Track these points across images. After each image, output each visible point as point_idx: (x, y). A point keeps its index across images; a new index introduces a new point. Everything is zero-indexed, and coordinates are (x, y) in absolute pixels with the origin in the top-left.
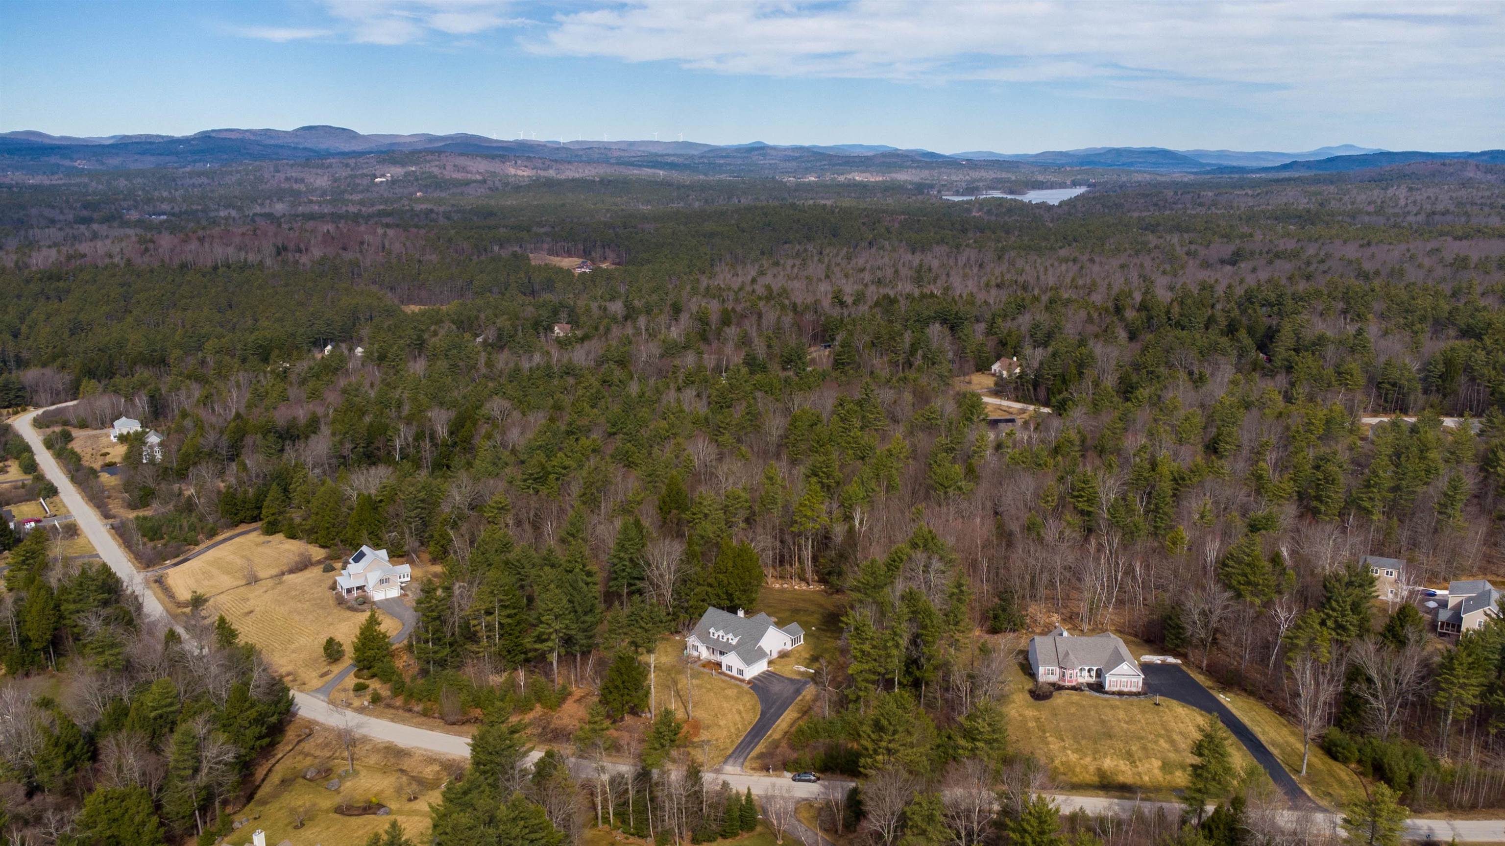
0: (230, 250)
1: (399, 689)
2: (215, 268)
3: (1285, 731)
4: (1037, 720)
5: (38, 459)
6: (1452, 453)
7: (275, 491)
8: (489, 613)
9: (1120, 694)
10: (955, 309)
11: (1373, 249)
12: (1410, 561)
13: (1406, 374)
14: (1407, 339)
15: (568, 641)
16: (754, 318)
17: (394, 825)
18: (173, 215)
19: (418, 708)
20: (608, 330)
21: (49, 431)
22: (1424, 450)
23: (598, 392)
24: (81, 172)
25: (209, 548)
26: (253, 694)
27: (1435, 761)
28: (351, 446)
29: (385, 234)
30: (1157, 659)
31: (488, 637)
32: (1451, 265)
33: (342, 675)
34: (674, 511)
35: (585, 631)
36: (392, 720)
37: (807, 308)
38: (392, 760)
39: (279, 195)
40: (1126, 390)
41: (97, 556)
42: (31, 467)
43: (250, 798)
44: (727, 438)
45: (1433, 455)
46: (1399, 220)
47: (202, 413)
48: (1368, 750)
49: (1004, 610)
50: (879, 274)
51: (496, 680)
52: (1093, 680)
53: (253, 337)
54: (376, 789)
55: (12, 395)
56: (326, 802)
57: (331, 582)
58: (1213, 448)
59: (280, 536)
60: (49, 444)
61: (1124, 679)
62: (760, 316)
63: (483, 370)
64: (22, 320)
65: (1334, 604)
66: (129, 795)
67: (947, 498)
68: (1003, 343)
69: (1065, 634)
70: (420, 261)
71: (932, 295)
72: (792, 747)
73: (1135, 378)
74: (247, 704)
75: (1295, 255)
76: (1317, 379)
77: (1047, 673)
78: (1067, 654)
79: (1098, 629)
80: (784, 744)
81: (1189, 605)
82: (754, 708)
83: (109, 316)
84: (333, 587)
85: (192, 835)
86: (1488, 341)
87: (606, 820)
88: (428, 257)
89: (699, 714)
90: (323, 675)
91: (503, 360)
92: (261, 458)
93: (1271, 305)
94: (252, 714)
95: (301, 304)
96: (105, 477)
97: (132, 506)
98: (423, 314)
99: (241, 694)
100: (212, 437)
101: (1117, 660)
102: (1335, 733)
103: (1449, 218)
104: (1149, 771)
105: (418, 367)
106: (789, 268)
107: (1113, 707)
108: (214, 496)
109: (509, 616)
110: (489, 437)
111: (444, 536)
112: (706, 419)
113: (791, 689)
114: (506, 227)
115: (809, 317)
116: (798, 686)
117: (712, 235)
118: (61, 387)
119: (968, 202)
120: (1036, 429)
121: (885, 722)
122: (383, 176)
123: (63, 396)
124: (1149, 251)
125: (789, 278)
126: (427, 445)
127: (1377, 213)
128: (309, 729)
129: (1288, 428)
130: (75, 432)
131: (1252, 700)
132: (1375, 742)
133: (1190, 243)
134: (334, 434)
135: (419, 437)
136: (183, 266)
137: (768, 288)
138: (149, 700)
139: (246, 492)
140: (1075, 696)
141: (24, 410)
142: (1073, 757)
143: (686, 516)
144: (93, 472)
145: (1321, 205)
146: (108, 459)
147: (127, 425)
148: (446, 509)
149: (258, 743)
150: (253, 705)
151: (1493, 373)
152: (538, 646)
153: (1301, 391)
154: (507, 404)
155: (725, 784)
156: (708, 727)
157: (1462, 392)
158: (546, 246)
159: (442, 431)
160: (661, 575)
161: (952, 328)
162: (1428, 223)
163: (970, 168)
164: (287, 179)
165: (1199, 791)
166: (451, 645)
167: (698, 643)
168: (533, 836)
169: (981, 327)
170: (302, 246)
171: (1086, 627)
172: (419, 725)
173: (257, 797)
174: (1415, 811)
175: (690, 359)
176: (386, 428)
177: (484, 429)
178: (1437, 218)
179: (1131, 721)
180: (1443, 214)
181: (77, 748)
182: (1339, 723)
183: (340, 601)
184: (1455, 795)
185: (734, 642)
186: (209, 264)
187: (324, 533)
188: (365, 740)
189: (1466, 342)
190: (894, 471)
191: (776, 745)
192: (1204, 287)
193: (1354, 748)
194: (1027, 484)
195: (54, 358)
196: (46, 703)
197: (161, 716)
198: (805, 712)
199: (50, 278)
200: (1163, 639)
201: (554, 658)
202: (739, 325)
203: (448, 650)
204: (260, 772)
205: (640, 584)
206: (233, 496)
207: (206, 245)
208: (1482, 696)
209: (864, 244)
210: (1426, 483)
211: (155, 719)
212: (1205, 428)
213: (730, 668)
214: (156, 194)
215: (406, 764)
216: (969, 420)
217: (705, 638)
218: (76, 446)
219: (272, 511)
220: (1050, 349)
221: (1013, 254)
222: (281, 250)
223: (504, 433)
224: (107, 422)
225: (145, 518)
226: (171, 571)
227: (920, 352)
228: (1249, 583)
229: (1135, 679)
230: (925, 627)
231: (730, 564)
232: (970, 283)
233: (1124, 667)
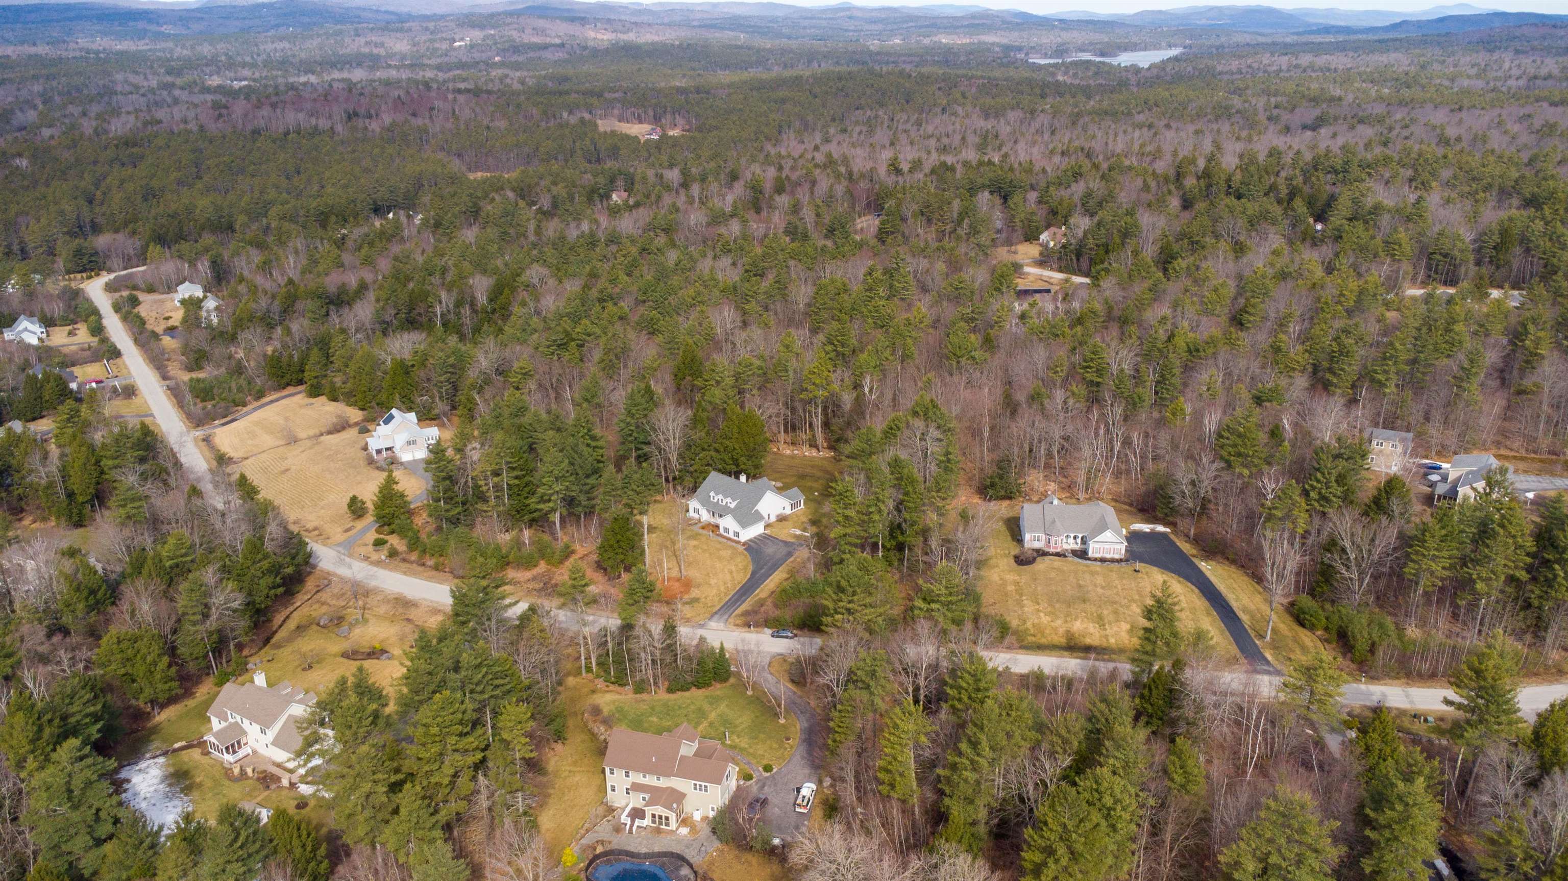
0: (301, 116)
1: (414, 543)
2: (287, 133)
3: (1258, 598)
4: (1017, 583)
5: (105, 322)
6: (1482, 326)
7: (315, 354)
8: (496, 474)
9: (1103, 560)
10: (1010, 176)
11: (1464, 115)
12: (1419, 435)
13: (1459, 244)
14: (1468, 208)
15: (570, 502)
16: (807, 186)
17: (360, 669)
18: (254, 80)
19: (431, 562)
20: (659, 198)
21: (117, 295)
22: (1452, 321)
23: (635, 260)
24: (167, 37)
25: (255, 409)
26: (269, 546)
27: (1400, 630)
28: (393, 312)
29: (455, 99)
30: (1146, 528)
31: (497, 497)
32: (1538, 131)
33: (364, 530)
34: (688, 378)
35: (587, 492)
36: (405, 573)
37: (862, 176)
38: (401, 610)
39: (358, 60)
40: (1165, 260)
41: (152, 415)
42: (98, 330)
43: (267, 641)
44: (752, 306)
45: (1459, 327)
46: (1499, 84)
47: (259, 280)
48: (1335, 618)
49: (1001, 477)
50: (945, 141)
51: (505, 538)
52: (1077, 547)
53: (314, 204)
54: (382, 636)
55: (85, 260)
56: (335, 646)
57: (363, 444)
58: (1238, 321)
59: (323, 399)
60: (117, 308)
61: (1107, 546)
62: (814, 183)
63: (532, 238)
64: (97, 185)
65: (1319, 475)
66: (141, 638)
67: (959, 368)
68: (1054, 212)
69: (1056, 502)
70: (488, 128)
71: (990, 162)
72: (776, 606)
73: (1176, 248)
74: (260, 556)
75: (1380, 120)
76: (1363, 249)
77: (1032, 540)
78: (1054, 522)
79: (1094, 496)
80: (769, 602)
81: (1179, 475)
82: (745, 568)
83: (180, 183)
84: (365, 448)
85: (208, 674)
86: (1547, 211)
87: (589, 669)
88: (497, 124)
89: (693, 573)
90: (347, 531)
91: (552, 228)
92: (306, 322)
93: (1336, 172)
94: (265, 564)
95: (366, 170)
96: (167, 341)
97: (190, 369)
98: (485, 181)
99: (256, 546)
100: (264, 303)
101: (1102, 527)
102: (1306, 601)
103: (1550, 83)
104: (1117, 633)
105: (470, 235)
106: (855, 135)
107: (1092, 573)
108: (261, 359)
109: (517, 478)
110: (524, 304)
111: (471, 400)
112: (735, 288)
113: (784, 550)
114: (577, 92)
115: (863, 185)
116: (789, 547)
117: (783, 101)
118: (132, 252)
119: (1055, 65)
120: (1064, 299)
121: (844, 583)
122: (462, 39)
123: (134, 261)
124: (1230, 116)
125: (853, 145)
126: (466, 311)
127: (1478, 76)
128: (327, 580)
129: (1319, 300)
130: (141, 296)
131: (1233, 568)
132: (1343, 611)
133: (1276, 107)
134: (378, 301)
135: (459, 304)
136: (256, 132)
137: (829, 155)
138: (165, 551)
139: (291, 356)
140: (1057, 562)
141: (98, 275)
142: (1045, 619)
143: (699, 382)
144: (155, 336)
145: (1423, 67)
146: (171, 323)
147: (190, 290)
148: (472, 374)
149: (272, 592)
150: (266, 557)
151: (1549, 244)
152: (541, 506)
153: (1344, 262)
154: (544, 271)
155: (702, 639)
156: (698, 586)
157: (1516, 263)
158: (616, 112)
159: (482, 299)
160: (667, 440)
161: (1005, 198)
162: (1528, 88)
163: (1062, 29)
164: (367, 43)
165: (1146, 653)
166: (464, 504)
167: (698, 506)
168: (496, 682)
169: (1033, 196)
170: (373, 112)
171: (1082, 496)
172: (430, 579)
173: (273, 641)
174: (1372, 678)
175: (735, 227)
176: (427, 294)
177: (523, 294)
178: (1538, 82)
179: (1108, 586)
180: (1545, 79)
181: (100, 595)
182: (1312, 593)
183: (371, 462)
184: (1415, 664)
185: (733, 506)
186: (281, 130)
187: (360, 396)
188: (375, 591)
189: (1525, 213)
190: (909, 341)
191: (761, 603)
192: (1274, 153)
193: (1322, 615)
194: (1040, 354)
195: (126, 224)
196: (72, 553)
197: (177, 565)
198: (792, 573)
199: (127, 144)
200: (1154, 508)
201: (556, 518)
202: (792, 193)
203: (460, 509)
204: (278, 619)
205: (646, 449)
206: (279, 360)
207: (278, 111)
208: (1452, 567)
209: (938, 110)
210: (1449, 356)
211: (171, 567)
212: (1236, 298)
213: (727, 530)
214: (239, 59)
215: (413, 614)
216: (998, 289)
217: (706, 503)
218: (143, 310)
219: (314, 374)
220: (1096, 219)
221: (1087, 119)
222: (351, 116)
223: (537, 300)
224: (170, 288)
225: (198, 380)
226: (218, 431)
227: (966, 221)
228: (1239, 454)
229: (1118, 546)
230: (907, 494)
231: (735, 430)
232: (1035, 150)
233: (1108, 535)
